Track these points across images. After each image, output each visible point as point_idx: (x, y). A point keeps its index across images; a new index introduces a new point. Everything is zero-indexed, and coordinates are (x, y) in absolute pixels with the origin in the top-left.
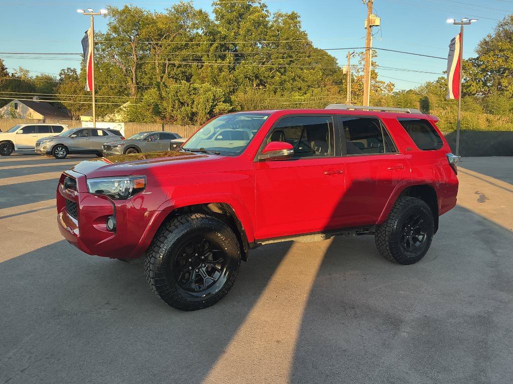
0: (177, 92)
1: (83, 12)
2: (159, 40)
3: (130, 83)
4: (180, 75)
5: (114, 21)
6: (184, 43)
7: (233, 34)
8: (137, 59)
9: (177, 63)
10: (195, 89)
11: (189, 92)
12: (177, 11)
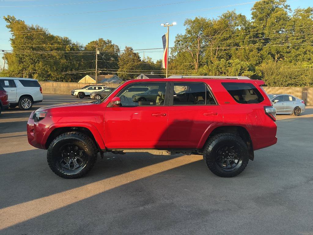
0: (218, 66)
1: (164, 25)
2: (214, 35)
3: (195, 62)
4: (225, 55)
5: (189, 27)
6: (228, 36)
7: (262, 26)
8: (200, 48)
9: (223, 48)
10: (229, 63)
11: (225, 66)
12: (225, 17)
